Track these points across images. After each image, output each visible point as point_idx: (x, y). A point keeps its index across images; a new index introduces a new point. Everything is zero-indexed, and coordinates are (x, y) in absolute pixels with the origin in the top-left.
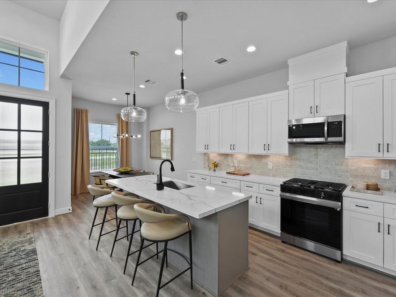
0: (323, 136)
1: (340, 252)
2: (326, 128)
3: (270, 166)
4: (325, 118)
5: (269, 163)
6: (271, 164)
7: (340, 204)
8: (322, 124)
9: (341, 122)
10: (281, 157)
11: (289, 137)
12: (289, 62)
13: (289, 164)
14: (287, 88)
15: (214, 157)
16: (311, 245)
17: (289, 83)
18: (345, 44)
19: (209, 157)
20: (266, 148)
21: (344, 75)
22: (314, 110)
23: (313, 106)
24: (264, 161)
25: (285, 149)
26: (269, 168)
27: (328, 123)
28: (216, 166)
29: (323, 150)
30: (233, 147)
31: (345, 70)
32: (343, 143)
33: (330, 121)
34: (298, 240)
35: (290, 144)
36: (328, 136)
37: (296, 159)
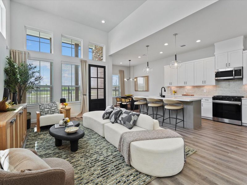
0: (232, 76)
1: (241, 122)
2: (234, 73)
3: (205, 91)
4: (233, 68)
5: (204, 90)
6: (206, 90)
7: (240, 102)
8: (232, 71)
9: (241, 70)
10: (211, 87)
11: (216, 77)
12: (215, 44)
13: (215, 89)
14: (214, 56)
15: (174, 89)
16: (226, 120)
17: (215, 54)
18: (242, 37)
19: (171, 89)
20: (204, 82)
21: (242, 50)
22: (228, 65)
23: (227, 63)
24: (202, 89)
25: (214, 82)
26: (204, 92)
27: (235, 70)
28: (175, 92)
29: (232, 82)
30: (186, 83)
31: (243, 48)
32: (242, 79)
33: (236, 69)
34: (220, 119)
35: (216, 80)
36: (235, 76)
37: (219, 87)
